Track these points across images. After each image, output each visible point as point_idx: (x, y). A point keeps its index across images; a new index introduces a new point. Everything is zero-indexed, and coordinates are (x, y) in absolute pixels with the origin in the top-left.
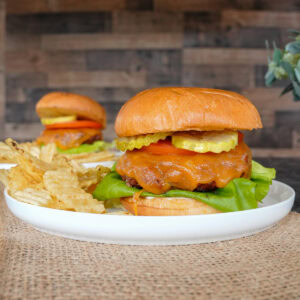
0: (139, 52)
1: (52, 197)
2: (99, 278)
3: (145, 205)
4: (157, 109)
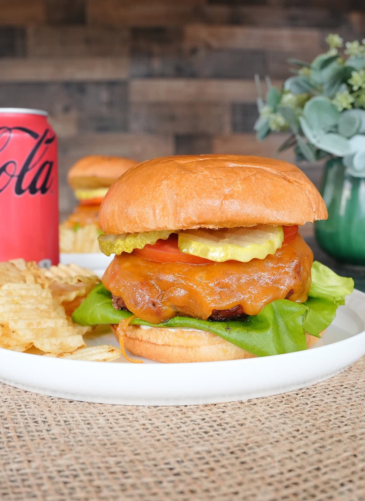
0: (67, 85)
1: (2, 326)
2: (34, 474)
3: (138, 338)
4: (147, 195)
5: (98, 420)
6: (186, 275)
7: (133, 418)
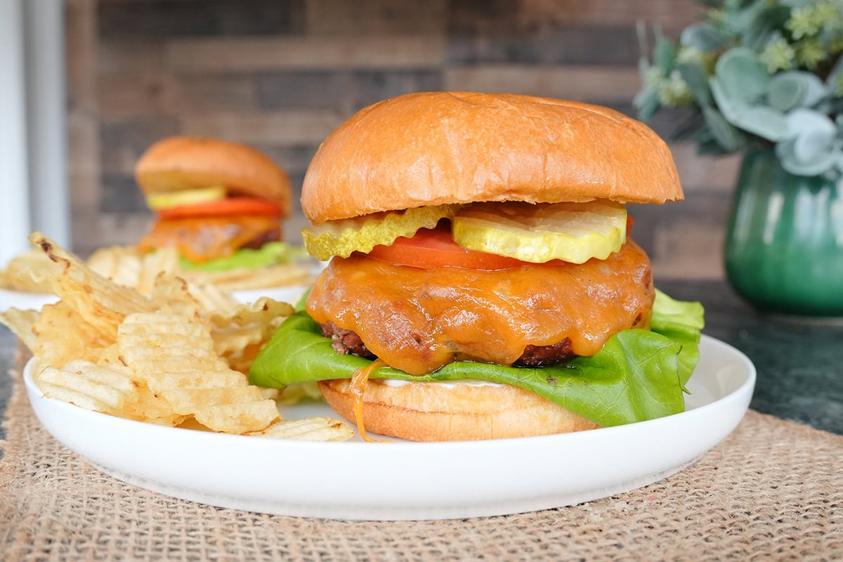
1: (136, 384)
3: (383, 402)
4: (414, 143)
5: (383, 553)
6: (476, 287)
7: (450, 551)
